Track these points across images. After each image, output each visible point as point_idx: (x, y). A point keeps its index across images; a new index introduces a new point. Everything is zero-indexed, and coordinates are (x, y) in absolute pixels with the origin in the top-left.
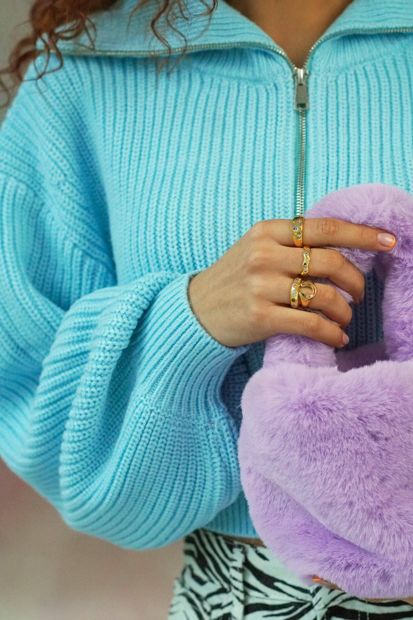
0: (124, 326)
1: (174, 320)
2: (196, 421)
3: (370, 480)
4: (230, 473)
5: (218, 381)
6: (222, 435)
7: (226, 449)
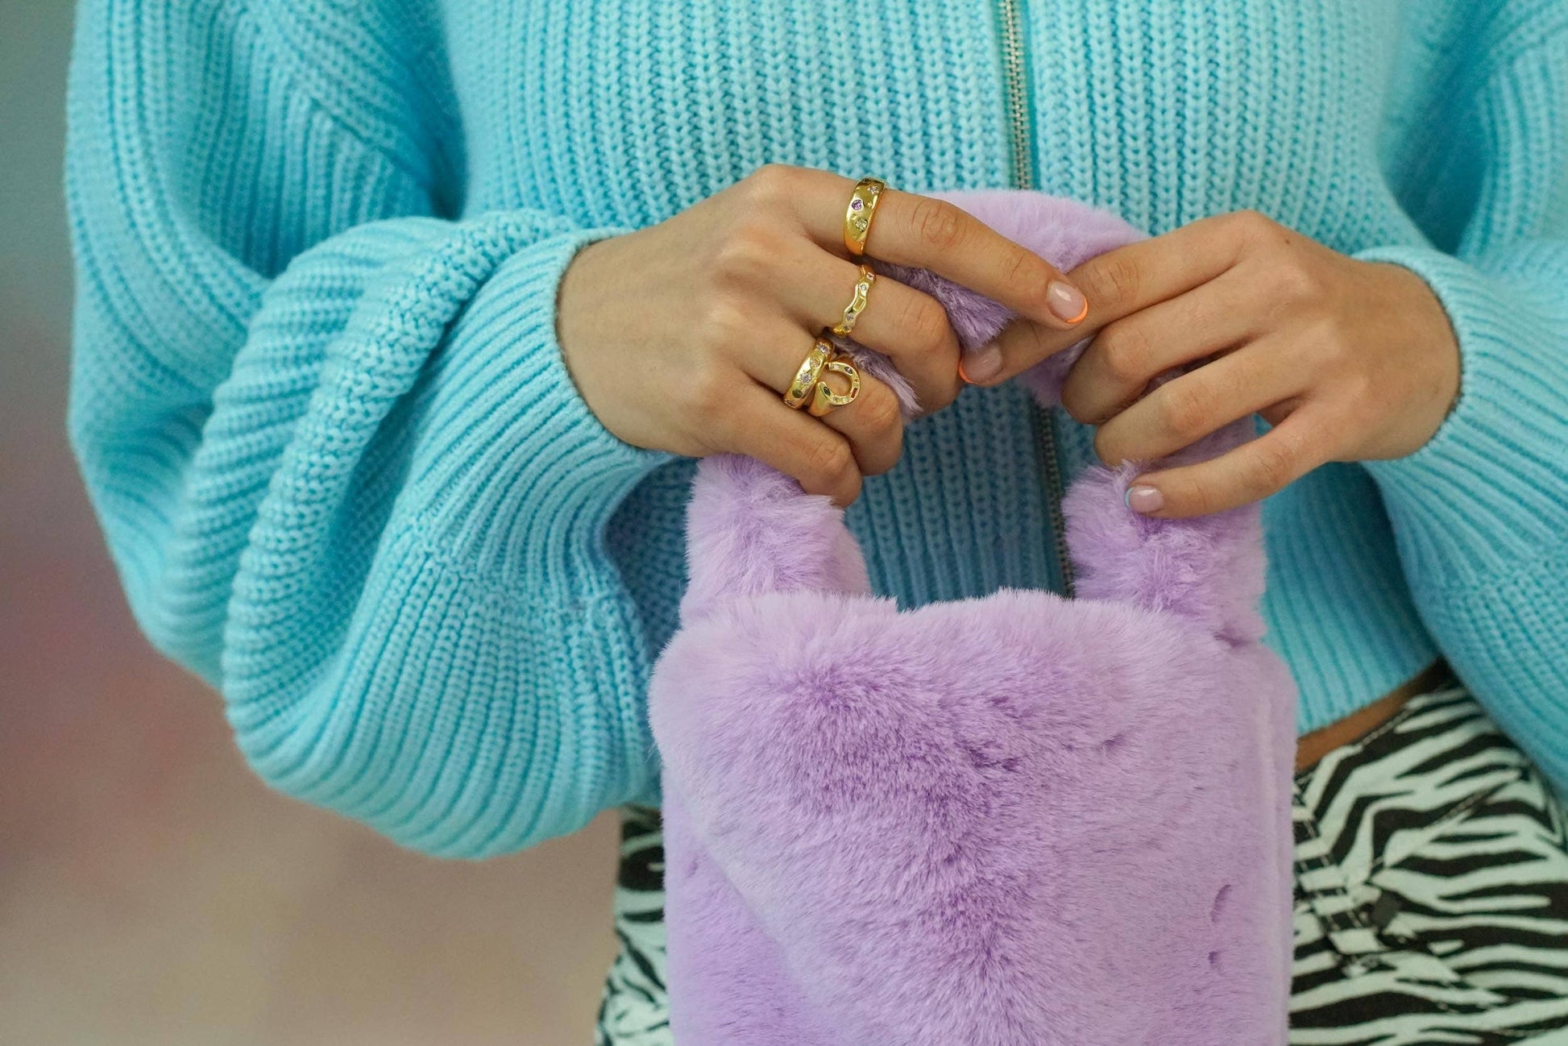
0: (405, 340)
1: (510, 345)
2: (538, 600)
3: (953, 870)
4: (621, 731)
5: (601, 510)
6: (604, 640)
7: (612, 673)
